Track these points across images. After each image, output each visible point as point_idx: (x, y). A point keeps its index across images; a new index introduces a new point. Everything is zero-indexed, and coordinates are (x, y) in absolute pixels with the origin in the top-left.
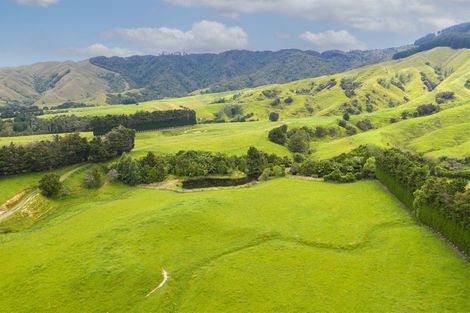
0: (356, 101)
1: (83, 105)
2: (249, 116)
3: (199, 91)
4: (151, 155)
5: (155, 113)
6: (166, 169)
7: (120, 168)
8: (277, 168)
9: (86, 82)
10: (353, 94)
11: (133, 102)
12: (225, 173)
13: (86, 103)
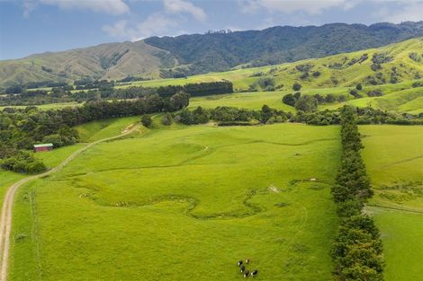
0: (381, 74)
1: (141, 79)
2: (279, 87)
3: (240, 66)
4: (199, 108)
5: (201, 84)
6: (209, 116)
7: (182, 115)
8: (280, 117)
9: (142, 60)
10: (379, 68)
11: (183, 76)
12: (246, 120)
13: (144, 77)
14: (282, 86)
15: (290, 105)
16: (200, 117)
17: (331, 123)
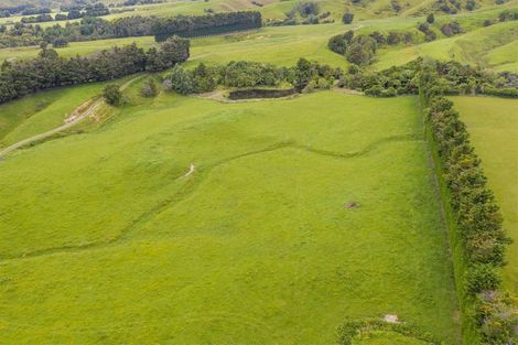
1: (150, 1)
2: (324, 16)
4: (202, 66)
5: (217, 16)
6: (215, 79)
7: (174, 78)
8: (323, 80)
12: (273, 84)
14: (329, 13)
15: (339, 52)
16: (201, 82)
17: (400, 93)
